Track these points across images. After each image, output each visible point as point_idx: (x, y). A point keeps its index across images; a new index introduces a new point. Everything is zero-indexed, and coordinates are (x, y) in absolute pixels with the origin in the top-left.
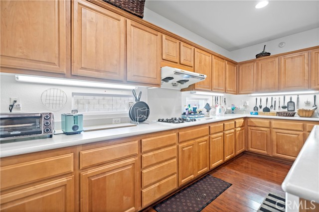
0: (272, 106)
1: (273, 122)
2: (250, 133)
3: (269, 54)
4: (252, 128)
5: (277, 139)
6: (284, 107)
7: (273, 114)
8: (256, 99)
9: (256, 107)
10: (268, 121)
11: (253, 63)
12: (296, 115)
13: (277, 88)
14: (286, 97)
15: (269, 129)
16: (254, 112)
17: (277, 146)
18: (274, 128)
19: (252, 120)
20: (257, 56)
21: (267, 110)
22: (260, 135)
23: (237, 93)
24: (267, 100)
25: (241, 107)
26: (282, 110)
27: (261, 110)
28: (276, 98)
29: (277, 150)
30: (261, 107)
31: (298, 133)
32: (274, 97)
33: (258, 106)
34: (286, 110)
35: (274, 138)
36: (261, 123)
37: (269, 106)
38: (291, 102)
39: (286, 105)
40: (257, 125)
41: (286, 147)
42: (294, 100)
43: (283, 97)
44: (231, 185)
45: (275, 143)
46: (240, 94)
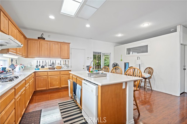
0: (45, 65)
1: (49, 73)
2: (37, 80)
3: (44, 39)
4: (38, 77)
5: (50, 80)
6: (50, 65)
7: (47, 69)
8: (37, 61)
9: (37, 65)
10: (46, 73)
11: (37, 41)
12: (56, 69)
13: (49, 56)
14: (51, 60)
15: (47, 76)
16: (36, 68)
17: (50, 83)
18: (49, 76)
19: (38, 73)
20: (39, 38)
21: (43, 67)
22: (43, 80)
23: (27, 57)
24: (43, 62)
25: (29, 66)
26: (50, 67)
27: (40, 67)
28: (47, 61)
29: (50, 85)
30: (40, 65)
31: (58, 76)
32: (46, 61)
33: (38, 65)
34: (51, 67)
35: (49, 80)
36: (43, 74)
37: (44, 65)
38: (53, 63)
39: (51, 64)
40: (41, 75)
41: (54, 83)
42: (54, 62)
43: (50, 61)
44: (41, 110)
45: (50, 82)
46: (28, 58)
